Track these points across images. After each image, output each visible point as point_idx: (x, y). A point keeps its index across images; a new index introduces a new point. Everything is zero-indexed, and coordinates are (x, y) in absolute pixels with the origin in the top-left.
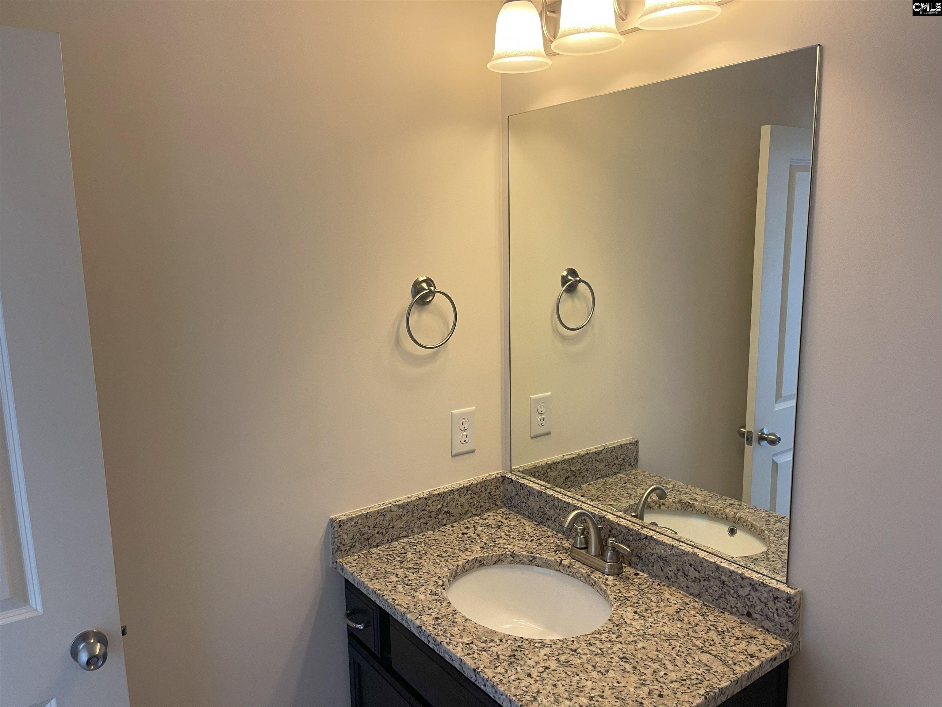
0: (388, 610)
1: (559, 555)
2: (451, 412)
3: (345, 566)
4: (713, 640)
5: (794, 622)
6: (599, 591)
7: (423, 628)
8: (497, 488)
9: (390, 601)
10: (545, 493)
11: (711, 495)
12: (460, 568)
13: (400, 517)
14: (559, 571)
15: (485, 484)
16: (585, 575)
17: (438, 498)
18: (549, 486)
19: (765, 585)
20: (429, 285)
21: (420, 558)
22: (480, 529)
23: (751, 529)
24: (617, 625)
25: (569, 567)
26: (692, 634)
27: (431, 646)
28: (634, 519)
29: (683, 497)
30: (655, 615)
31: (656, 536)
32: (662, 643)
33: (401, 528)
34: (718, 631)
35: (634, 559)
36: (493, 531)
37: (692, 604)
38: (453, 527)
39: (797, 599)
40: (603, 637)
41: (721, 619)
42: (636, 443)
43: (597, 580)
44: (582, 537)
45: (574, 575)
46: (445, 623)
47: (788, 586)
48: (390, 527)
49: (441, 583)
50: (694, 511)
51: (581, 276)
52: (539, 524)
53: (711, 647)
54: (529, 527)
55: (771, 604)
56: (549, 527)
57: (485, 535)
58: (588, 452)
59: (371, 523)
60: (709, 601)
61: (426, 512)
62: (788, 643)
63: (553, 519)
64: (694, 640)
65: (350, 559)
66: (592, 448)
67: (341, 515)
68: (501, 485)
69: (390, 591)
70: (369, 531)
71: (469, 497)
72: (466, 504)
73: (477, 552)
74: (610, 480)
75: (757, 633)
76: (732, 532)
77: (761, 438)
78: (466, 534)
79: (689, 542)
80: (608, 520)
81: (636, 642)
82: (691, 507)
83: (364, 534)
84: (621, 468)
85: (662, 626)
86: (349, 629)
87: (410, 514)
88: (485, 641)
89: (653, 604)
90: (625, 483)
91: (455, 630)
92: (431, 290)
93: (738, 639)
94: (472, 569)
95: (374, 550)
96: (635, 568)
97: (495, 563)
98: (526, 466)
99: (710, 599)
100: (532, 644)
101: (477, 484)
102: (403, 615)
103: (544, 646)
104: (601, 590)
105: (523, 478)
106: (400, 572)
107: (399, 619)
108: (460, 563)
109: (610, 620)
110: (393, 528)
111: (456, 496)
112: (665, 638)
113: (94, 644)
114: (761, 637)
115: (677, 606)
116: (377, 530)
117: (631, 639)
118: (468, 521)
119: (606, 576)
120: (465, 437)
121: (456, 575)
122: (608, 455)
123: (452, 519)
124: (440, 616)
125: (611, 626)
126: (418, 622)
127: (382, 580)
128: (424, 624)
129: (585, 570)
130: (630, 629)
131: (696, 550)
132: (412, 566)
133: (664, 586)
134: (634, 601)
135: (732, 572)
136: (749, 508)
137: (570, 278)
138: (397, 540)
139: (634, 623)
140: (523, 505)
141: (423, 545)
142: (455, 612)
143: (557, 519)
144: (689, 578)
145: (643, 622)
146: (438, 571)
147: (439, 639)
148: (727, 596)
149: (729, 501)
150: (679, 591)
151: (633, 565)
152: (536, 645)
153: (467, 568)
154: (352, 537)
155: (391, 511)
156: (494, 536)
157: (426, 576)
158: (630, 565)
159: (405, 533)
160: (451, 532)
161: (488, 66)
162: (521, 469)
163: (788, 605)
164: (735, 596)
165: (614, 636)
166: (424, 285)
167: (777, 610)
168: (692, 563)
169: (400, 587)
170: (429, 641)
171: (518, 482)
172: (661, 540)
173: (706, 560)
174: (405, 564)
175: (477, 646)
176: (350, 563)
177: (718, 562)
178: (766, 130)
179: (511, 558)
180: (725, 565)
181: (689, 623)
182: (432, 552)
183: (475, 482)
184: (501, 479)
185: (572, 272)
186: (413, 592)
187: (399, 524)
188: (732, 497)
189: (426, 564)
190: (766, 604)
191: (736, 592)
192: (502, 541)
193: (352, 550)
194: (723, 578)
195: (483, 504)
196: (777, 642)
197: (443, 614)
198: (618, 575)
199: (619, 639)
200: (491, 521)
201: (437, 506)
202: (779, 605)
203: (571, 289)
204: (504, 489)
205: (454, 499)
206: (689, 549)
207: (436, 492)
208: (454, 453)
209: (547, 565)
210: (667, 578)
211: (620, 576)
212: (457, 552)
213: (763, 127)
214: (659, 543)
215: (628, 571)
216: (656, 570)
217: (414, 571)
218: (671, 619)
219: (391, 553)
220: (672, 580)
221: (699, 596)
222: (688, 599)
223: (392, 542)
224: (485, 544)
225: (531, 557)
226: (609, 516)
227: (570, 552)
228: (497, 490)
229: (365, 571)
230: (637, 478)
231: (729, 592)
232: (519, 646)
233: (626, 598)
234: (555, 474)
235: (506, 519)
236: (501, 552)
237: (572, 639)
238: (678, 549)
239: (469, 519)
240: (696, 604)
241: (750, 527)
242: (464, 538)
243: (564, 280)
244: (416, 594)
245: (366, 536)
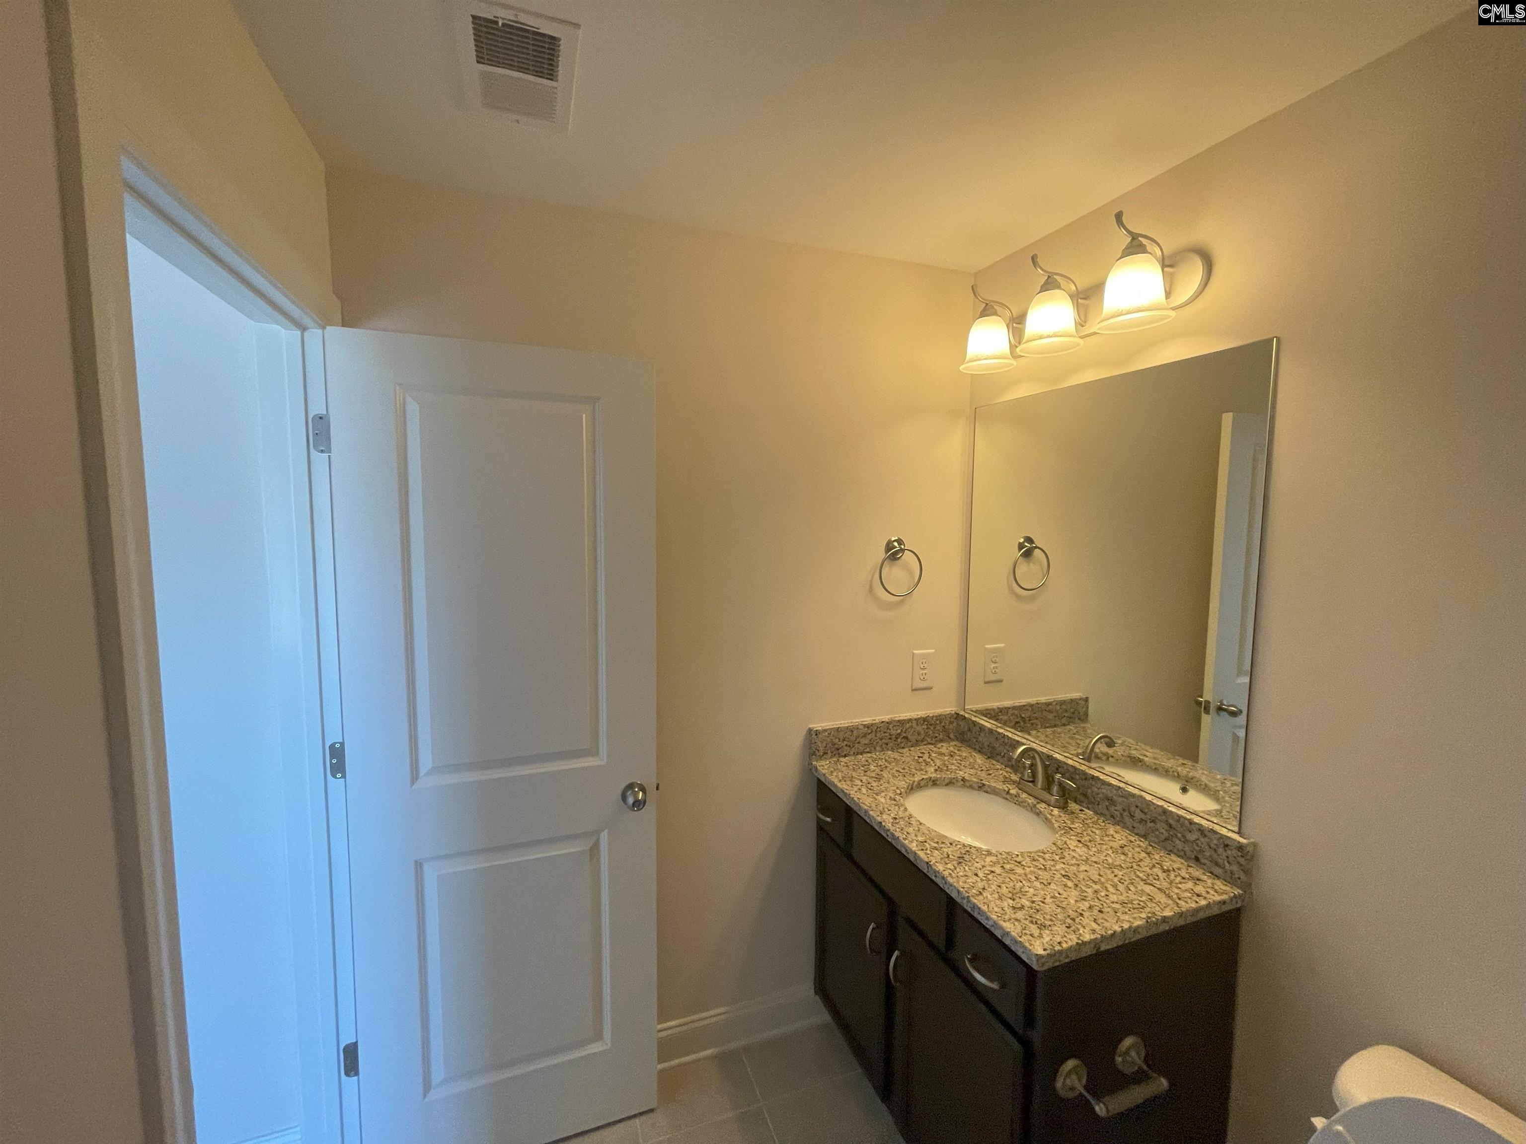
0: (853, 806)
1: (1008, 785)
2: (913, 653)
3: (818, 768)
4: (1158, 876)
5: (1247, 872)
6: (1045, 820)
7: (883, 824)
8: (951, 723)
9: (856, 799)
10: (996, 731)
11: (1162, 753)
12: (915, 783)
13: (865, 735)
14: (1007, 799)
15: (940, 718)
16: (1031, 805)
17: (899, 724)
18: (1000, 725)
19: (1215, 832)
20: (900, 544)
21: (881, 771)
22: (934, 755)
23: (1204, 789)
24: (1061, 849)
25: (1016, 796)
26: (1135, 867)
27: (890, 840)
28: (1081, 761)
29: (1133, 752)
30: (1098, 846)
31: (1102, 777)
32: (1105, 870)
33: (865, 744)
34: (1164, 869)
35: (1080, 797)
36: (946, 758)
37: (1138, 842)
38: (910, 750)
39: (1250, 849)
40: (1047, 856)
41: (1167, 860)
42: (1086, 700)
43: (1042, 810)
44: (1030, 771)
45: (1020, 804)
46: (902, 823)
47: (1240, 836)
48: (856, 742)
49: (898, 792)
50: (1144, 766)
51: (1038, 543)
52: (989, 758)
53: (1154, 881)
54: (979, 759)
55: (1220, 850)
56: (998, 761)
57: (938, 761)
58: (1039, 702)
59: (841, 735)
60: (1155, 843)
61: (887, 734)
62: (1237, 891)
63: (1002, 754)
64: (1138, 873)
65: (823, 763)
66: (1043, 699)
67: (818, 726)
68: (955, 721)
69: (856, 792)
70: (839, 743)
71: (925, 727)
72: (922, 733)
73: (931, 773)
74: (1059, 730)
75: (1206, 877)
76: (1184, 790)
77: (1220, 709)
78: (922, 757)
79: (1136, 786)
80: (1056, 759)
81: (1078, 865)
82: (1140, 762)
83: (835, 744)
84: (1071, 720)
85: (1106, 856)
86: (819, 820)
87: (873, 734)
88: (937, 843)
89: (1097, 837)
90: (1074, 734)
91: (911, 830)
92: (901, 547)
93: (1184, 878)
94: (926, 786)
95: (842, 759)
96: (1081, 805)
97: (947, 785)
98: (979, 708)
99: (1156, 840)
100: (979, 851)
101: (933, 716)
102: (866, 812)
103: (990, 854)
104: (1046, 819)
105: (975, 716)
106: (864, 779)
107: (862, 815)
108: (916, 779)
109: (1054, 844)
110: (859, 743)
111: (914, 725)
112: (1107, 866)
113: (638, 793)
114: (1209, 881)
115: (1121, 842)
116: (846, 743)
117: (1074, 861)
118: (924, 748)
119: (1052, 808)
120: (924, 674)
121: (913, 789)
122: (1058, 708)
123: (910, 744)
124: (897, 817)
125: (1055, 849)
126: (879, 819)
127: (849, 783)
128: (884, 821)
129: (1031, 801)
130: (1073, 854)
131: (1143, 794)
132: (874, 775)
133: (1109, 823)
134: (1078, 831)
135: (1180, 817)
136: (1203, 769)
137: (1026, 544)
138: (862, 754)
139: (1078, 850)
140: (975, 740)
141: (884, 761)
142: (910, 816)
143: (1006, 755)
144: (1134, 819)
145: (1086, 850)
146: (896, 783)
147: (897, 834)
148: (1174, 839)
149: (1181, 761)
150: (1124, 830)
151: (1078, 802)
152: (984, 853)
153: (921, 785)
154: (825, 745)
155: (858, 729)
156: (946, 762)
157: (886, 785)
158: (1075, 802)
159: (868, 750)
160: (908, 755)
161: (961, 368)
162: (974, 709)
163: (1240, 854)
164: (1183, 840)
165: (1057, 858)
166: (896, 544)
167: (1227, 857)
168: (1139, 805)
169: (864, 790)
170: (888, 836)
171: (971, 720)
172: (1108, 780)
173: (1153, 803)
174: (868, 773)
175: (929, 844)
176: (823, 766)
177: (1165, 806)
178: (1227, 419)
179: (962, 783)
180: (1172, 809)
181: (1134, 858)
182: (891, 767)
183: (931, 715)
184: (955, 716)
185: (1029, 540)
186: (874, 795)
187: (865, 741)
188: (1185, 757)
189: (886, 776)
190: (1215, 851)
191: (1184, 836)
192: (953, 767)
193: (825, 756)
194: (1171, 821)
195: (937, 735)
196: (1228, 889)
197: (901, 816)
198: (1063, 809)
199: (1062, 860)
200: (944, 750)
201: (896, 730)
202: (1229, 852)
203: (1028, 554)
204: (957, 725)
205: (911, 727)
206: (1136, 792)
207: (897, 719)
208: (914, 688)
209: (994, 792)
210: (1112, 816)
211: (1065, 809)
212: (914, 770)
213: (1224, 415)
214: (1104, 783)
215: (1073, 806)
216: (1102, 807)
217: (875, 779)
218: (1115, 852)
219: (856, 763)
220: (1118, 819)
221: (1145, 836)
222: (1134, 838)
223: (857, 755)
224: (939, 767)
225: (981, 783)
226: (1056, 756)
227: (1018, 784)
228: (951, 725)
229: (835, 774)
230: (1086, 731)
231: (1176, 835)
232: (967, 851)
233: (1070, 828)
234: (1005, 718)
235: (958, 750)
236: (953, 776)
237: (1017, 853)
238: (1124, 790)
239: (925, 746)
240: (1141, 844)
241: (1203, 787)
242: (920, 761)
243: (1021, 546)
244: (877, 797)
245: (836, 746)
